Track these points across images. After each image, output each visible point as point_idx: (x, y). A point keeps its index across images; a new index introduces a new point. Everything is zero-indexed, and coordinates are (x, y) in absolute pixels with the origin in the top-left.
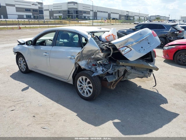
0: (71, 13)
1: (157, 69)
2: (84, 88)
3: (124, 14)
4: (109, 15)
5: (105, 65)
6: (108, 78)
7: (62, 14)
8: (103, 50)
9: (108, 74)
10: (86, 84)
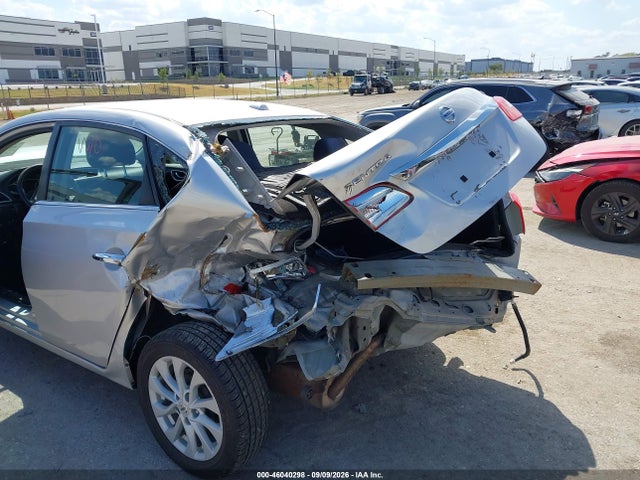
0: (202, 59)
1: (532, 286)
2: (182, 417)
3: (384, 57)
4: (334, 60)
5: (289, 283)
6: (306, 356)
7: (168, 63)
8: (270, 218)
9: (303, 334)
10: (190, 396)
